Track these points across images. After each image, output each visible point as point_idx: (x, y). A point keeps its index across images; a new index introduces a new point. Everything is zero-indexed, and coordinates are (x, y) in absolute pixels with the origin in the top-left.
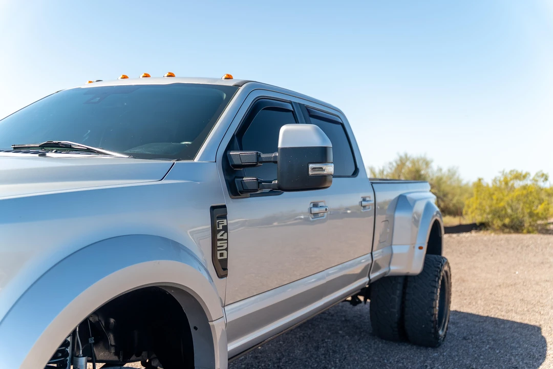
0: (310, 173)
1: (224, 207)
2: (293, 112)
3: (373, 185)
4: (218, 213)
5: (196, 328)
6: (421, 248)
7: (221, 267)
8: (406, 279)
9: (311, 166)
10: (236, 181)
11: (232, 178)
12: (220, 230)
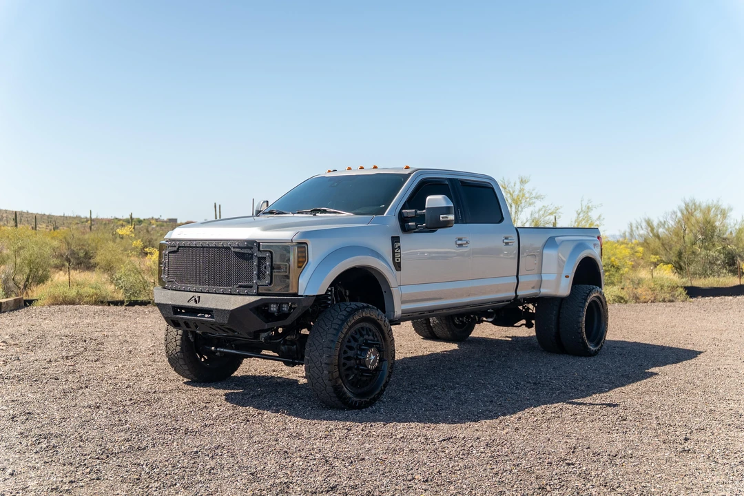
0: (441, 220)
1: (399, 237)
2: (448, 185)
3: (518, 231)
4: (395, 240)
5: (385, 292)
6: (567, 277)
7: (398, 266)
9: (441, 216)
10: (406, 225)
11: (402, 223)
12: (397, 248)
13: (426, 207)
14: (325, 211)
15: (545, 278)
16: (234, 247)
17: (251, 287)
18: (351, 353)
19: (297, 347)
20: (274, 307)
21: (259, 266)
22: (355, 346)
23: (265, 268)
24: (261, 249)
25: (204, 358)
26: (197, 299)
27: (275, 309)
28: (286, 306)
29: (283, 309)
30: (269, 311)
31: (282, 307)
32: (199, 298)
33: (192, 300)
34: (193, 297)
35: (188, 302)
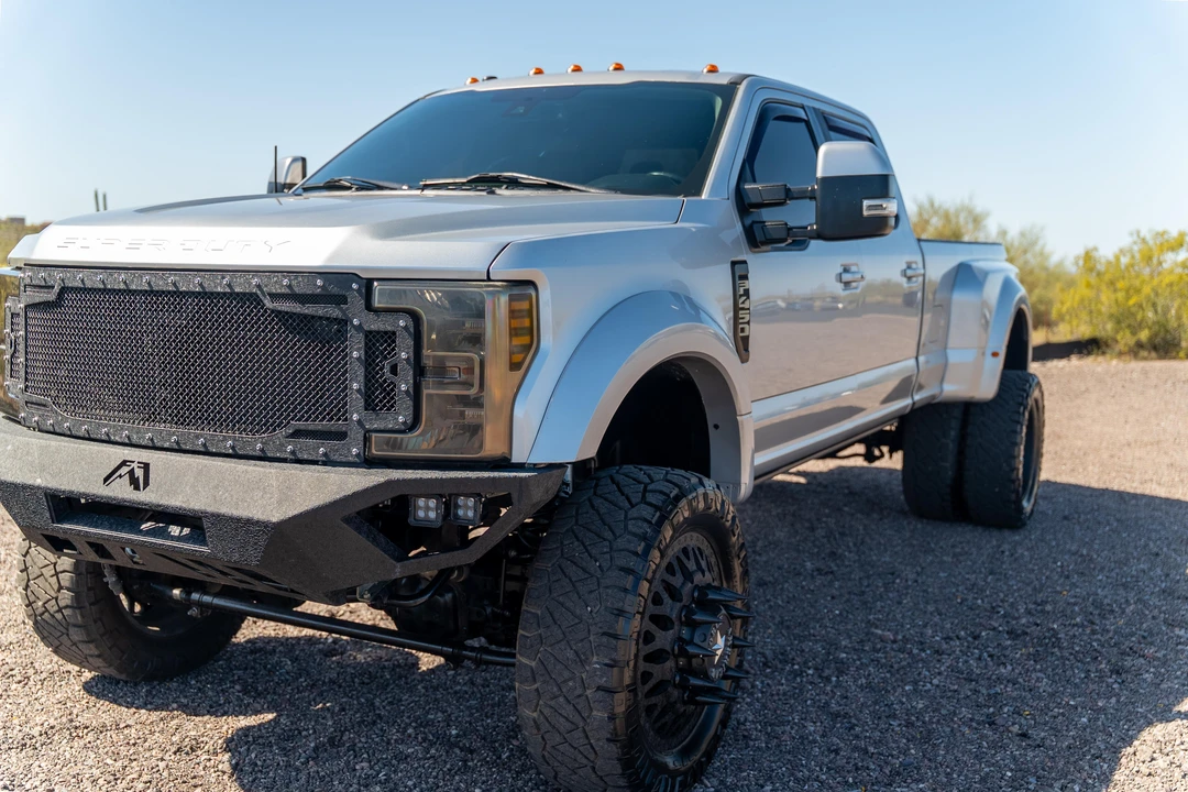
0: (865, 213)
1: (746, 262)
2: (807, 123)
3: (922, 243)
4: (739, 272)
5: (716, 427)
6: (995, 354)
7: (742, 346)
8: (968, 408)
9: (866, 203)
10: (755, 226)
11: (748, 222)
12: (741, 296)
13: (819, 174)
14: (513, 183)
15: (954, 357)
16: (274, 296)
17: (341, 435)
18: (664, 639)
20: (427, 508)
21: (369, 362)
23: (394, 370)
24: (377, 303)
26: (139, 473)
27: (432, 515)
28: (470, 503)
29: (461, 512)
30: (411, 520)
31: (457, 506)
32: (146, 467)
33: (120, 476)
34: (124, 463)
35: (106, 480)
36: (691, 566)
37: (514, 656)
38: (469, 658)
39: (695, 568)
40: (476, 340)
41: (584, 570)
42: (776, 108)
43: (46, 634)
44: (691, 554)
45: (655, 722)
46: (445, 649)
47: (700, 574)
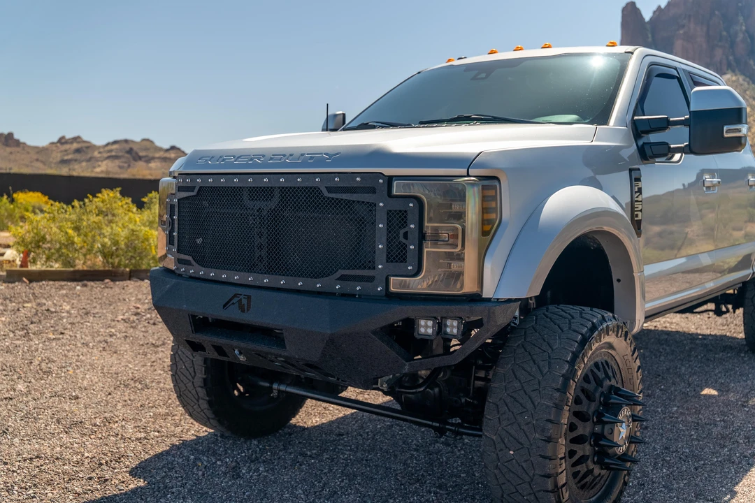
0: (726, 135)
1: (639, 169)
2: (679, 79)
4: (635, 176)
5: (619, 280)
9: (725, 128)
10: (646, 147)
11: (640, 143)
12: (636, 192)
13: (693, 109)
16: (330, 190)
17: (370, 279)
19: (440, 391)
20: (426, 326)
21: (390, 231)
22: (590, 412)
23: (406, 236)
24: (395, 192)
25: (239, 390)
26: (244, 302)
27: (430, 331)
28: (455, 323)
29: (448, 330)
30: (416, 334)
31: (446, 326)
32: (249, 298)
33: (233, 304)
34: (235, 296)
35: (224, 306)
36: (601, 375)
37: (481, 430)
38: (450, 430)
39: (604, 376)
40: (460, 216)
41: (530, 374)
42: (658, 68)
43: (185, 403)
44: (601, 366)
45: (579, 482)
46: (434, 424)
47: (608, 381)
